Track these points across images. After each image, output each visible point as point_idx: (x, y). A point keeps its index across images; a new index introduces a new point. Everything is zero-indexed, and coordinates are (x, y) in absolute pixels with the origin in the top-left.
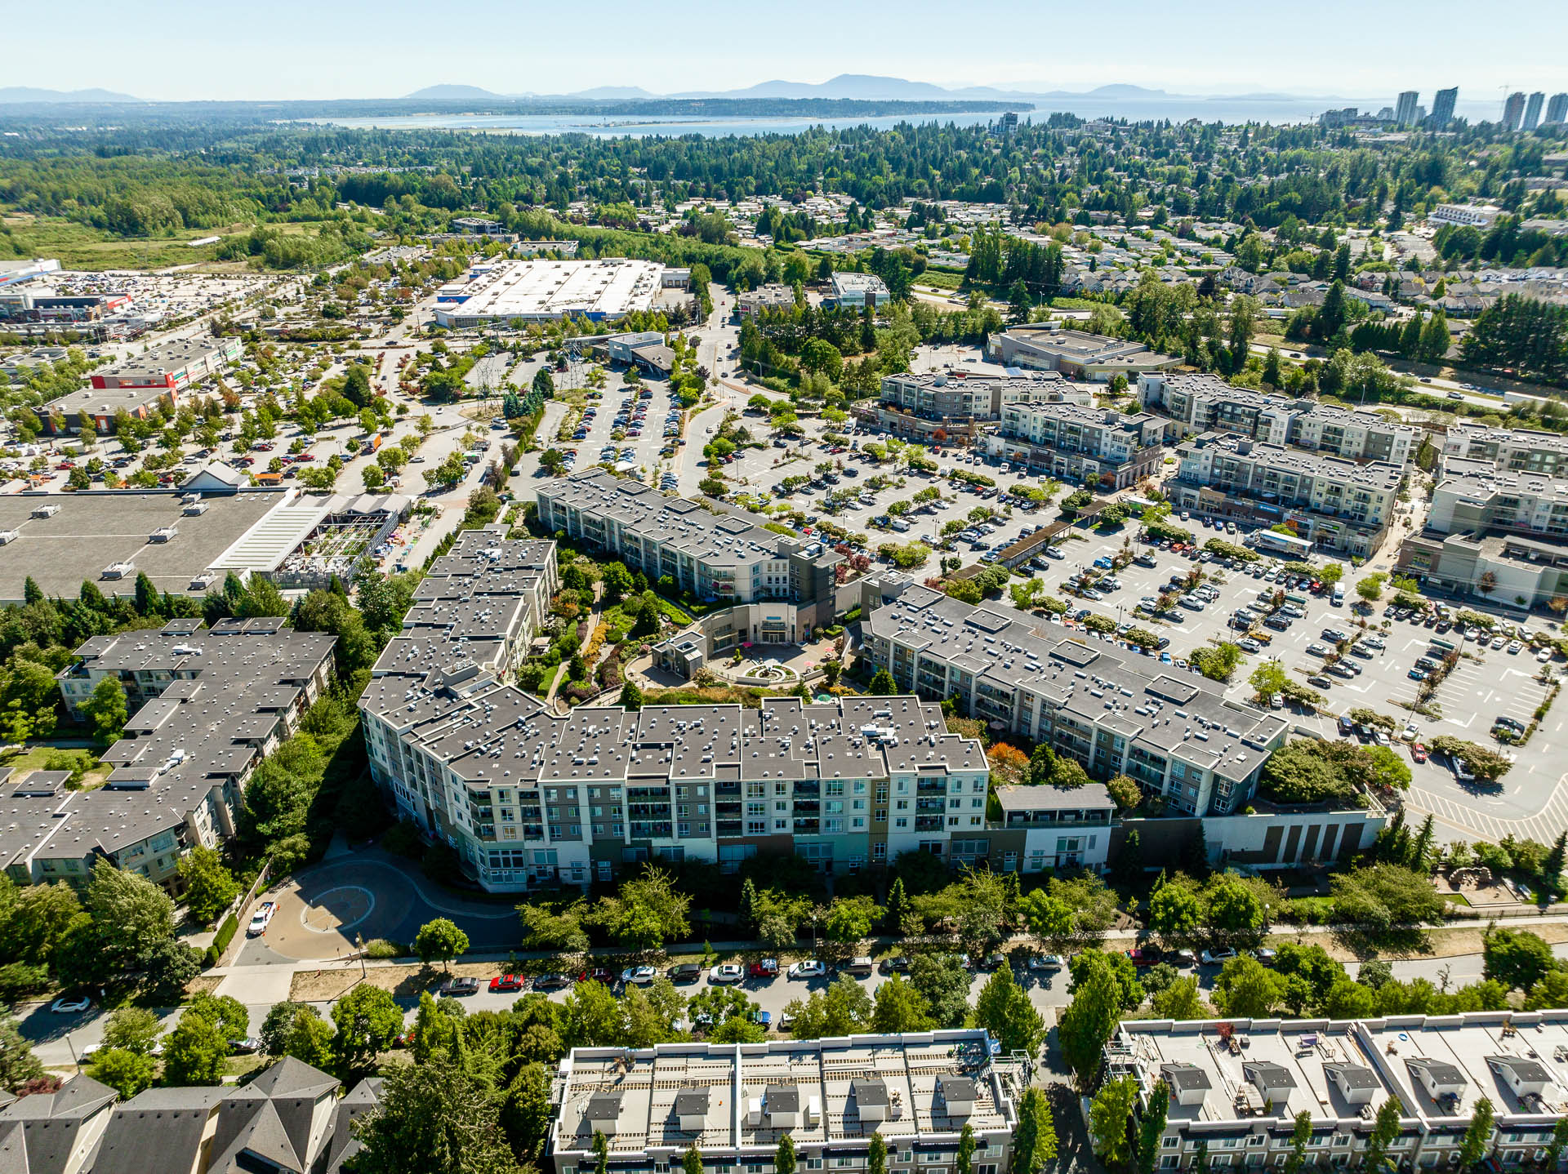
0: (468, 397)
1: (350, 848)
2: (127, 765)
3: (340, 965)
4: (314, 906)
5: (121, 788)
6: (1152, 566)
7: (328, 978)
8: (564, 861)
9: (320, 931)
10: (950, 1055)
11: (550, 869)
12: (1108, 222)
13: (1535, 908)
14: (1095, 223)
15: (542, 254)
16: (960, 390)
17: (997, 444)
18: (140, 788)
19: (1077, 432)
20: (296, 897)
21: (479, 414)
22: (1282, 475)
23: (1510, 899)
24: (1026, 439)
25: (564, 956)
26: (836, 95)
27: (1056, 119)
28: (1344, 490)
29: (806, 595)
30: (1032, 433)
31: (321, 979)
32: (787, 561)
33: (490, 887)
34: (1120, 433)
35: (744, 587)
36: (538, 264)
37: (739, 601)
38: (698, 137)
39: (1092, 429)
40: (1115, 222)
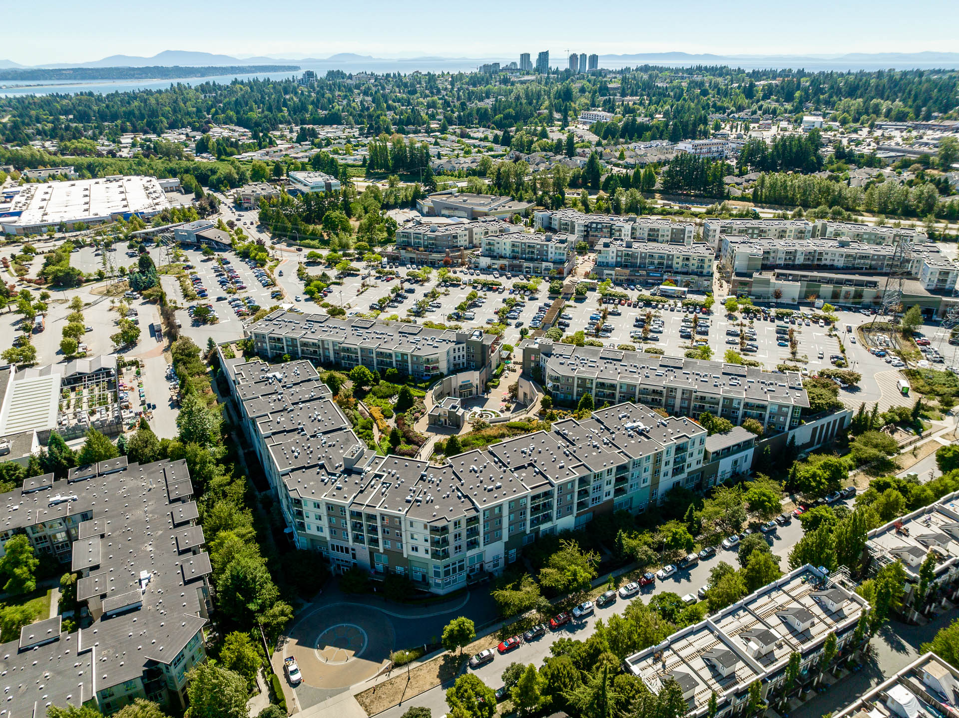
0: (88, 281)
1: (309, 601)
2: (103, 596)
3: (383, 678)
4: (322, 648)
5: (119, 614)
6: (619, 314)
7: (383, 689)
8: (488, 558)
9: (343, 663)
10: (803, 583)
11: (478, 566)
12: (416, 132)
13: (917, 437)
14: (409, 133)
15: (54, 177)
16: (447, 233)
17: (485, 262)
18: (136, 609)
19: (533, 247)
20: (299, 647)
21: (108, 292)
22: (656, 256)
23: (906, 436)
24: (502, 257)
25: (526, 615)
26: (169, 64)
27: (331, 74)
28: (691, 258)
29: (480, 363)
30: (504, 252)
31: (379, 692)
32: (464, 345)
33: (441, 592)
34: (558, 245)
35: (443, 367)
36: (55, 184)
37: (442, 376)
38: (91, 94)
39: (542, 246)
40: (420, 132)
